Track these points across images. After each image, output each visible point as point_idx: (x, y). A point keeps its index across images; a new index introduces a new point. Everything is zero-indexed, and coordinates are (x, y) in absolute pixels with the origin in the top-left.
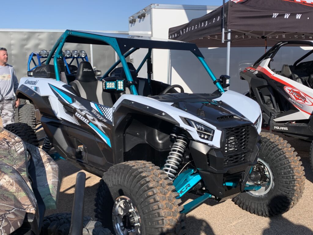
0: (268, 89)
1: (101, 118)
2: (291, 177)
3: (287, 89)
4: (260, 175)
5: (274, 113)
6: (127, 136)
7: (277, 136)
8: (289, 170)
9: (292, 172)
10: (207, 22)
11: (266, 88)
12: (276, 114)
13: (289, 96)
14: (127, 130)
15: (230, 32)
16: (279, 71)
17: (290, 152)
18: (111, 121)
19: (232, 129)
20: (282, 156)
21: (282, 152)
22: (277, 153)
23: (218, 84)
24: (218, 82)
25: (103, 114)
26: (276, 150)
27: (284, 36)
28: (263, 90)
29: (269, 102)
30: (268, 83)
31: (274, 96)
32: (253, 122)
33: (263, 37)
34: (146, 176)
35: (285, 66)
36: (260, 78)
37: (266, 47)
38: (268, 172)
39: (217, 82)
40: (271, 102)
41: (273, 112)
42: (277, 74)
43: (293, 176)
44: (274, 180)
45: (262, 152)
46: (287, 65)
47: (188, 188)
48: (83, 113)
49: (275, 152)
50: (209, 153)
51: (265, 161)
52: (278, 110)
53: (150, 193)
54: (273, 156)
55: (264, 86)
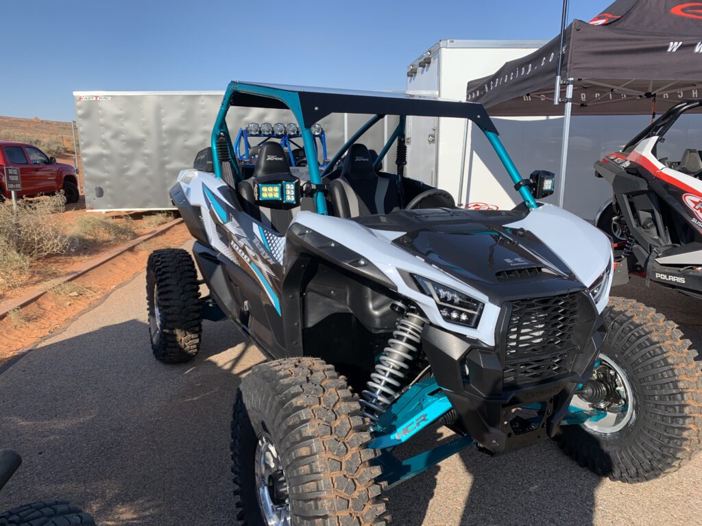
0: (650, 198)
1: (266, 257)
2: (677, 408)
3: (689, 200)
4: (604, 389)
5: (658, 245)
6: (310, 295)
7: (652, 308)
8: (674, 391)
9: (679, 396)
10: (530, 65)
11: (645, 195)
12: (662, 249)
13: (692, 215)
14: (311, 285)
15: (572, 82)
16: (675, 163)
17: (679, 350)
18: (282, 264)
19: (529, 303)
20: (658, 358)
21: (658, 350)
22: (647, 349)
23: (524, 189)
24: (525, 185)
25: (270, 247)
26: (644, 342)
27: (695, 94)
28: (639, 200)
29: (649, 225)
30: (649, 186)
31: (661, 212)
32: (588, 285)
33: (648, 95)
34: (305, 405)
35: (690, 152)
36: (634, 176)
37: (654, 114)
38: (624, 386)
39: (521, 186)
40: (652, 223)
41: (656, 244)
42: (670, 167)
43: (683, 406)
44: (636, 407)
45: (613, 344)
46: (695, 150)
47: (420, 424)
48: (242, 242)
49: (641, 347)
50: (467, 356)
51: (617, 362)
52: (667, 240)
53: (304, 451)
54: (637, 356)
55: (642, 192)
